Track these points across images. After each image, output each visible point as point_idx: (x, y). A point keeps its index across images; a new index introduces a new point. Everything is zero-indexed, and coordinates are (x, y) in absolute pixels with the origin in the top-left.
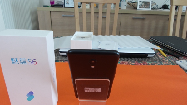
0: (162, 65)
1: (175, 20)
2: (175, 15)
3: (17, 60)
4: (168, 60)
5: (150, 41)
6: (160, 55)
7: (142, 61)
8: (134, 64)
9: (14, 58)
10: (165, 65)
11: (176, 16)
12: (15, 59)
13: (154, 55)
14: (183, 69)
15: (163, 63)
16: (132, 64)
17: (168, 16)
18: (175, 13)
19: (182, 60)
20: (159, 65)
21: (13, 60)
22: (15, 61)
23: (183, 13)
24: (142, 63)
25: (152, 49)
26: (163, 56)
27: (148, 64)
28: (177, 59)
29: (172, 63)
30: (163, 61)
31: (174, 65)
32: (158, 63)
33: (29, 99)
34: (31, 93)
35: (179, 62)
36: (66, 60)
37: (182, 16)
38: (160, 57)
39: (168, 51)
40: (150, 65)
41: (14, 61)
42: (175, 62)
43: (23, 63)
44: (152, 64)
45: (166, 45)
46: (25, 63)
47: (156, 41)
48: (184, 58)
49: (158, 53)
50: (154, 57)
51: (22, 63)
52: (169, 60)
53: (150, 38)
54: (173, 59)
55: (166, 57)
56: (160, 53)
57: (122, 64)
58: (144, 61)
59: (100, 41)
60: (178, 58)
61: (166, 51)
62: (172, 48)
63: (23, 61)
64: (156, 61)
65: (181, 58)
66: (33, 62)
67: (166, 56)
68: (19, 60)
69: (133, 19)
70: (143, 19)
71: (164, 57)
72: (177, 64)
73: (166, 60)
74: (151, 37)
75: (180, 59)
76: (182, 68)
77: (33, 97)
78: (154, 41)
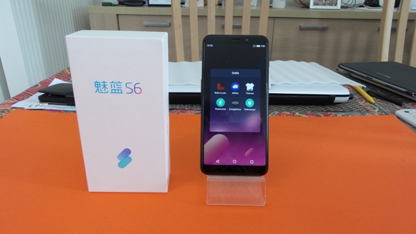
1: (394, 31)
2: (393, 20)
3: (104, 86)
4: (377, 110)
5: (339, 73)
6: (362, 101)
7: (322, 111)
8: (304, 116)
9: (100, 80)
11: (395, 21)
12: (102, 84)
13: (348, 98)
14: (411, 125)
17: (378, 21)
18: (394, 14)
19: (408, 108)
21: (97, 84)
22: (102, 86)
23: (410, 14)
24: (322, 115)
25: (344, 86)
26: (367, 101)
28: (398, 107)
30: (368, 111)
32: (357, 115)
33: (122, 165)
34: (127, 152)
35: (401, 112)
37: (408, 20)
38: (362, 103)
39: (379, 92)
41: (99, 86)
42: (394, 113)
43: (117, 91)
45: (374, 79)
46: (120, 91)
47: (353, 73)
48: (413, 105)
49: (356, 97)
50: (347, 102)
51: (114, 91)
52: (379, 109)
53: (339, 67)
54: (388, 106)
55: (374, 104)
56: (361, 95)
58: (328, 111)
60: (400, 105)
61: (375, 92)
62: (387, 86)
63: (116, 86)
64: (351, 111)
65: (406, 105)
66: (135, 89)
67: (373, 101)
68: (108, 86)
69: (301, 29)
70: (324, 30)
71: (371, 103)
72: (399, 118)
73: (375, 109)
74: (341, 64)
75: (405, 108)
76: (409, 124)
77: (130, 159)
78: (347, 72)
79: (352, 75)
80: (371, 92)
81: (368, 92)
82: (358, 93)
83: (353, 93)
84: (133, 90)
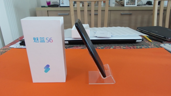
0: (149, 48)
3: (37, 39)
4: (153, 44)
5: (137, 31)
6: (147, 41)
7: (132, 45)
8: (125, 48)
10: (151, 48)
13: (141, 40)
14: (166, 50)
15: (149, 47)
16: (123, 48)
17: (152, 11)
20: (146, 48)
21: (34, 39)
24: (131, 47)
25: (139, 35)
26: (149, 41)
27: (137, 48)
28: (161, 43)
29: (157, 46)
30: (149, 45)
31: (158, 47)
32: (145, 47)
33: (46, 71)
34: (48, 66)
35: (162, 45)
36: (68, 47)
37: (164, 10)
38: (147, 42)
40: (138, 48)
41: (35, 39)
42: (159, 45)
43: (42, 41)
44: (140, 48)
45: (151, 33)
46: (44, 41)
47: (143, 31)
48: (167, 42)
49: (144, 40)
50: (141, 42)
51: (41, 41)
52: (154, 44)
53: (137, 28)
54: (157, 43)
55: (152, 42)
56: (147, 39)
57: (115, 48)
58: (134, 46)
59: (95, 32)
60: (162, 42)
61: (152, 38)
62: (156, 35)
64: (143, 45)
65: (164, 42)
68: (39, 39)
69: (121, 15)
70: (130, 15)
71: (150, 42)
72: (161, 47)
73: (152, 44)
75: (164, 43)
77: (49, 69)
78: (141, 31)
79: (143, 32)
80: (150, 38)
81: (149, 38)
82: (145, 38)
83: (143, 38)
84: (49, 41)
